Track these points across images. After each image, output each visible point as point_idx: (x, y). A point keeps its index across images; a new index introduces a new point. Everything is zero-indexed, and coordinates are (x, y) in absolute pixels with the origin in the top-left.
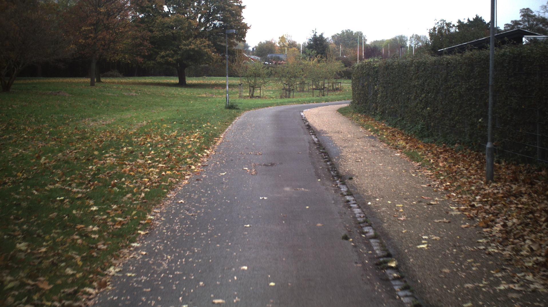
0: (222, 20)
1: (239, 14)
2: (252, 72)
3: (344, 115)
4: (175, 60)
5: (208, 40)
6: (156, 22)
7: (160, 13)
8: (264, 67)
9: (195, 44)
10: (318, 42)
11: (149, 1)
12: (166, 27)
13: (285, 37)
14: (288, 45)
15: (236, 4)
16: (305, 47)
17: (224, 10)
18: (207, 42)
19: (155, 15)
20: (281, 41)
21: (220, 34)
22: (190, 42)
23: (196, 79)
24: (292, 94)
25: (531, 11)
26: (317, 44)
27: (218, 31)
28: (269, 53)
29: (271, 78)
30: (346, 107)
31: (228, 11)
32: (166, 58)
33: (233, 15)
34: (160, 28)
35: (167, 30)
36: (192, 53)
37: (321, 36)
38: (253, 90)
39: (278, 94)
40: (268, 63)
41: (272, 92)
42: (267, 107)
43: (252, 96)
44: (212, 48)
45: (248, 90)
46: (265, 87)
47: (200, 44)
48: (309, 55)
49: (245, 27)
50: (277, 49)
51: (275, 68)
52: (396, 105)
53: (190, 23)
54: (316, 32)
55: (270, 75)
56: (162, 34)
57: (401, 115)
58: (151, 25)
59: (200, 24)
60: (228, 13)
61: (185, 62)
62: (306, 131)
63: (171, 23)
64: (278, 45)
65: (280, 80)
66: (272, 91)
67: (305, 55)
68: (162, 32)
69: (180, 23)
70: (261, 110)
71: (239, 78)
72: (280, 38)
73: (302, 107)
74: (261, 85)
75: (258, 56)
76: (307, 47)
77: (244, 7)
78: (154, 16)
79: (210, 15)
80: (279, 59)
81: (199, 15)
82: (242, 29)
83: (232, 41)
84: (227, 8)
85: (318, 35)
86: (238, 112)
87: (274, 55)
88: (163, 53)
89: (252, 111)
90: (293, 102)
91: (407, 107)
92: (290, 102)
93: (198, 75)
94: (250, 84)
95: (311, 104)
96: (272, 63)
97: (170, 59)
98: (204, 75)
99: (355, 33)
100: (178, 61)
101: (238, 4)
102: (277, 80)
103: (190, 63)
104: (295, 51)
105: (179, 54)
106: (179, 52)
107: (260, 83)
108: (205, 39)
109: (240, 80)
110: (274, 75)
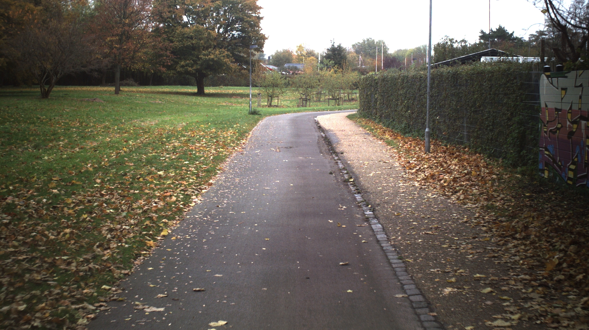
0: (240, 31)
1: (257, 25)
2: (271, 83)
3: (350, 120)
4: (194, 70)
5: (227, 51)
6: (176, 32)
7: (180, 23)
8: (282, 77)
9: (215, 54)
10: (336, 52)
12: (186, 38)
13: (303, 46)
14: (306, 54)
15: (254, 15)
16: (323, 57)
17: (242, 20)
18: (226, 53)
19: (175, 25)
20: (299, 49)
21: (238, 44)
22: (210, 52)
24: (308, 103)
26: (335, 54)
27: (236, 41)
28: (286, 62)
29: (288, 88)
30: (354, 114)
31: (247, 22)
32: (185, 68)
33: (251, 26)
34: (180, 39)
35: (187, 40)
36: (211, 63)
37: (339, 47)
38: (272, 99)
39: (294, 103)
40: (285, 73)
41: (289, 102)
42: (285, 113)
43: (270, 106)
44: (231, 59)
45: (266, 99)
46: (283, 97)
47: (219, 55)
48: (327, 65)
49: (263, 38)
50: (294, 59)
51: (292, 78)
52: (389, 109)
53: (209, 34)
54: (334, 43)
56: (182, 44)
57: (392, 118)
58: (171, 35)
59: (219, 35)
60: (247, 24)
61: (205, 72)
62: (317, 130)
63: (191, 34)
64: (296, 54)
65: (297, 90)
66: (289, 100)
67: (322, 65)
68: (182, 42)
69: (199, 33)
71: (257, 88)
72: (297, 47)
73: (316, 114)
75: (275, 65)
76: (325, 57)
77: (262, 18)
79: (228, 26)
80: (296, 68)
81: (218, 25)
82: (260, 40)
83: (250, 51)
84: (245, 18)
85: (336, 46)
86: (260, 117)
87: (291, 65)
88: (183, 63)
90: (309, 110)
91: (396, 111)
92: (306, 110)
93: (214, 85)
94: (268, 93)
95: (325, 112)
96: (289, 73)
97: (190, 69)
98: (221, 85)
99: (377, 42)
100: (197, 70)
101: (256, 15)
102: (294, 90)
103: (209, 73)
104: (313, 60)
105: (198, 64)
106: (199, 62)
107: (278, 93)
108: (225, 49)
109: (259, 90)
110: (292, 85)
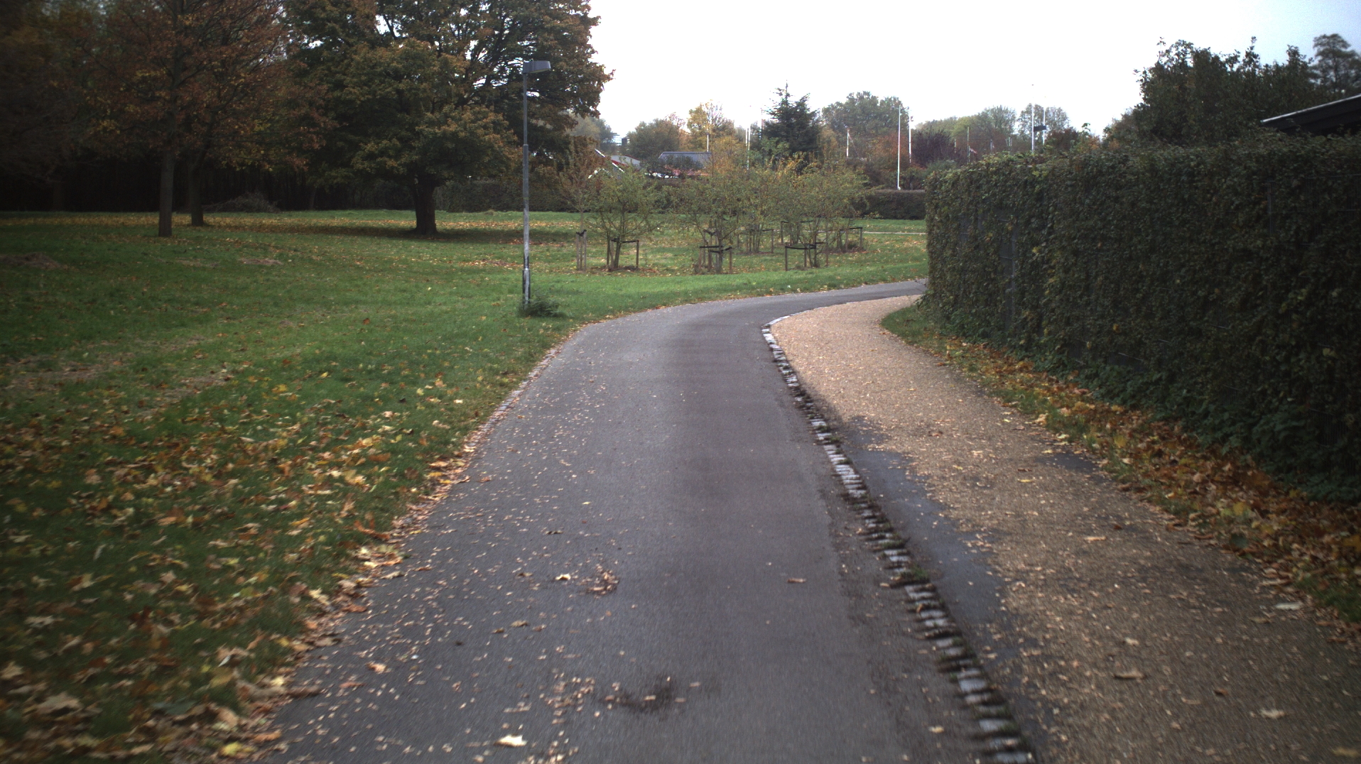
0: (533, 57)
1: (580, 39)
2: (616, 200)
4: (404, 165)
5: (496, 112)
6: (352, 60)
7: (365, 35)
8: (649, 184)
9: (460, 122)
10: (794, 120)
11: (335, 5)
12: (380, 74)
13: (706, 110)
14: (714, 131)
15: (573, 12)
16: (756, 135)
17: (539, 29)
18: (492, 117)
19: (351, 41)
20: (694, 119)
22: (447, 116)
23: (468, 217)
24: (726, 261)
25: (1343, 41)
26: (790, 126)
28: (662, 149)
29: (669, 216)
31: (552, 30)
32: (379, 159)
33: (564, 42)
34: (363, 78)
35: (383, 82)
36: (450, 145)
37: (801, 104)
38: (618, 248)
39: (686, 259)
40: (659, 176)
41: (670, 255)
42: (655, 307)
43: (614, 268)
44: (506, 133)
45: (605, 248)
46: (651, 241)
47: (473, 122)
48: (771, 152)
49: (598, 76)
50: (684, 142)
51: (678, 187)
53: (446, 63)
54: (788, 95)
55: (664, 208)
56: (369, 93)
58: (338, 70)
59: (474, 68)
60: (551, 37)
61: (433, 171)
62: (801, 421)
63: (394, 64)
64: (688, 131)
65: (694, 220)
66: (669, 250)
67: (758, 155)
68: (370, 87)
69: (419, 62)
70: (635, 318)
71: (577, 216)
72: (691, 112)
73: (764, 307)
74: (641, 233)
75: (636, 157)
76: (765, 132)
77: (594, 22)
78: (347, 43)
79: (501, 44)
80: (689, 164)
81: (473, 44)
82: (590, 82)
83: (560, 113)
84: (547, 23)
85: (793, 101)
86: (558, 329)
87: (676, 156)
88: (370, 147)
89: (604, 322)
90: (733, 289)
92: (724, 288)
93: (474, 205)
94: (608, 231)
95: (789, 296)
96: (671, 174)
97: (391, 163)
98: (489, 207)
99: (882, 102)
100: (412, 167)
101: (579, 12)
102: (683, 221)
103: (446, 174)
104: (729, 143)
105: (414, 148)
106: (416, 144)
107: (638, 231)
108: (488, 107)
109: (581, 220)
110: (677, 206)
